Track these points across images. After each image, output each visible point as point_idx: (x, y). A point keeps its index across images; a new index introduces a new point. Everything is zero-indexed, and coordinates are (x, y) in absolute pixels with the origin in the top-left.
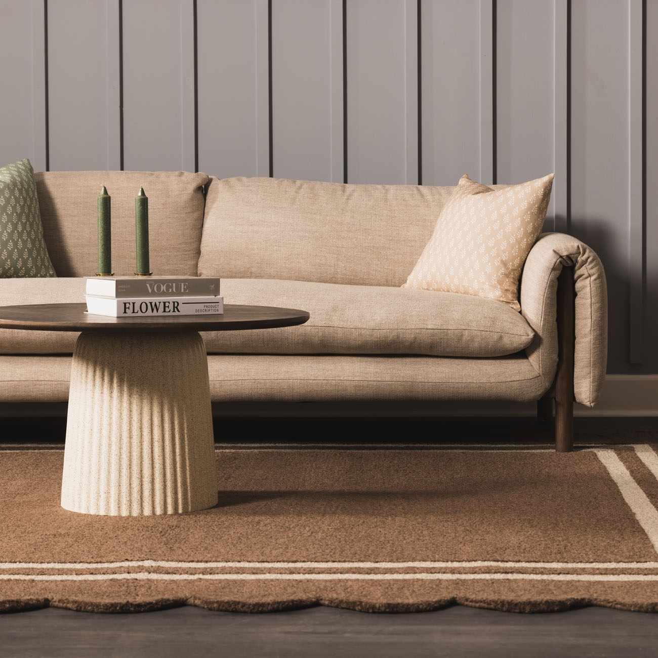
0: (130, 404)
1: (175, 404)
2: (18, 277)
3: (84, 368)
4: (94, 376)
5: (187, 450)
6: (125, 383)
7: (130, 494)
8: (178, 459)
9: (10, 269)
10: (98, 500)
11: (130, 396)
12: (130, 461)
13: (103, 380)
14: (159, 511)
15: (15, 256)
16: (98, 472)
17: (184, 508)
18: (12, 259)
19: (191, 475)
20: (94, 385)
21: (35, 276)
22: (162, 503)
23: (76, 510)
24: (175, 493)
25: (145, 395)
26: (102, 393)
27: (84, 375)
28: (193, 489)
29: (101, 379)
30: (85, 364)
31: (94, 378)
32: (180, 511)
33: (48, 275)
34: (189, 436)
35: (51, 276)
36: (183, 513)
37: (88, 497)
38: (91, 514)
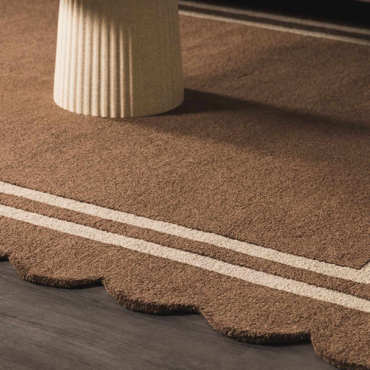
0: (84, 23)
1: (121, 28)
5: (131, 66)
6: (81, 5)
7: (82, 97)
8: (122, 73)
11: (84, 16)
12: (83, 70)
14: (103, 114)
17: (125, 113)
19: (134, 87)
22: (106, 107)
24: (118, 101)
25: (96, 18)
28: (135, 99)
32: (122, 116)
34: (133, 55)
36: (125, 118)
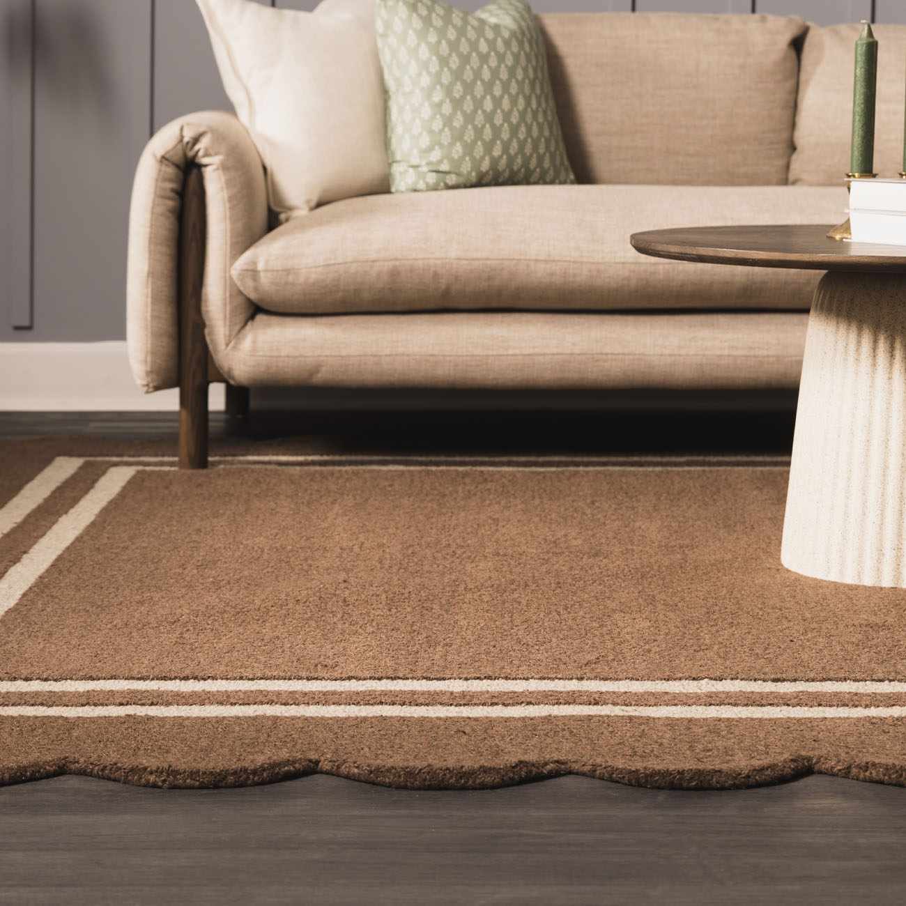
2: (545, 183)
3: (853, 336)
4: (874, 349)
9: (519, 170)
10: (879, 561)
13: (892, 356)
15: (528, 149)
16: (882, 514)
18: (524, 155)
20: (875, 365)
21: (552, 182)
23: (833, 577)
26: (890, 378)
27: (852, 347)
29: (888, 355)
30: (854, 328)
31: (874, 352)
33: (568, 181)
35: (572, 183)
37: (860, 556)
38: (866, 584)
